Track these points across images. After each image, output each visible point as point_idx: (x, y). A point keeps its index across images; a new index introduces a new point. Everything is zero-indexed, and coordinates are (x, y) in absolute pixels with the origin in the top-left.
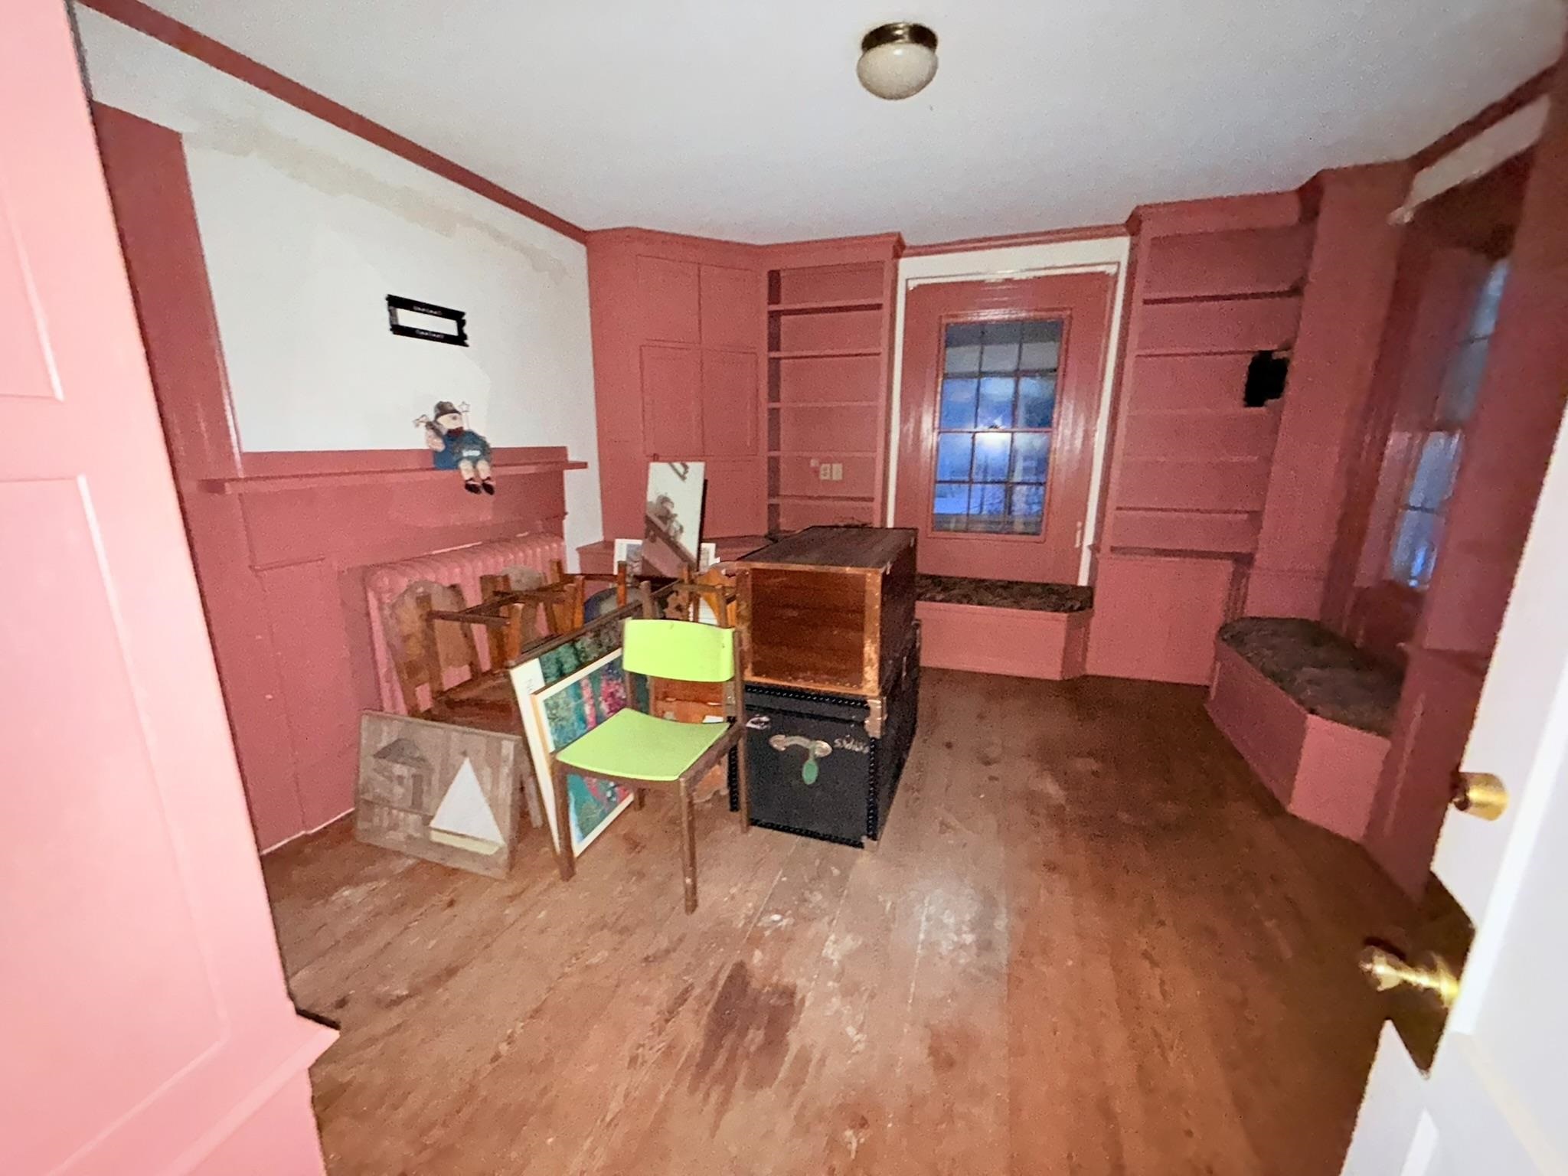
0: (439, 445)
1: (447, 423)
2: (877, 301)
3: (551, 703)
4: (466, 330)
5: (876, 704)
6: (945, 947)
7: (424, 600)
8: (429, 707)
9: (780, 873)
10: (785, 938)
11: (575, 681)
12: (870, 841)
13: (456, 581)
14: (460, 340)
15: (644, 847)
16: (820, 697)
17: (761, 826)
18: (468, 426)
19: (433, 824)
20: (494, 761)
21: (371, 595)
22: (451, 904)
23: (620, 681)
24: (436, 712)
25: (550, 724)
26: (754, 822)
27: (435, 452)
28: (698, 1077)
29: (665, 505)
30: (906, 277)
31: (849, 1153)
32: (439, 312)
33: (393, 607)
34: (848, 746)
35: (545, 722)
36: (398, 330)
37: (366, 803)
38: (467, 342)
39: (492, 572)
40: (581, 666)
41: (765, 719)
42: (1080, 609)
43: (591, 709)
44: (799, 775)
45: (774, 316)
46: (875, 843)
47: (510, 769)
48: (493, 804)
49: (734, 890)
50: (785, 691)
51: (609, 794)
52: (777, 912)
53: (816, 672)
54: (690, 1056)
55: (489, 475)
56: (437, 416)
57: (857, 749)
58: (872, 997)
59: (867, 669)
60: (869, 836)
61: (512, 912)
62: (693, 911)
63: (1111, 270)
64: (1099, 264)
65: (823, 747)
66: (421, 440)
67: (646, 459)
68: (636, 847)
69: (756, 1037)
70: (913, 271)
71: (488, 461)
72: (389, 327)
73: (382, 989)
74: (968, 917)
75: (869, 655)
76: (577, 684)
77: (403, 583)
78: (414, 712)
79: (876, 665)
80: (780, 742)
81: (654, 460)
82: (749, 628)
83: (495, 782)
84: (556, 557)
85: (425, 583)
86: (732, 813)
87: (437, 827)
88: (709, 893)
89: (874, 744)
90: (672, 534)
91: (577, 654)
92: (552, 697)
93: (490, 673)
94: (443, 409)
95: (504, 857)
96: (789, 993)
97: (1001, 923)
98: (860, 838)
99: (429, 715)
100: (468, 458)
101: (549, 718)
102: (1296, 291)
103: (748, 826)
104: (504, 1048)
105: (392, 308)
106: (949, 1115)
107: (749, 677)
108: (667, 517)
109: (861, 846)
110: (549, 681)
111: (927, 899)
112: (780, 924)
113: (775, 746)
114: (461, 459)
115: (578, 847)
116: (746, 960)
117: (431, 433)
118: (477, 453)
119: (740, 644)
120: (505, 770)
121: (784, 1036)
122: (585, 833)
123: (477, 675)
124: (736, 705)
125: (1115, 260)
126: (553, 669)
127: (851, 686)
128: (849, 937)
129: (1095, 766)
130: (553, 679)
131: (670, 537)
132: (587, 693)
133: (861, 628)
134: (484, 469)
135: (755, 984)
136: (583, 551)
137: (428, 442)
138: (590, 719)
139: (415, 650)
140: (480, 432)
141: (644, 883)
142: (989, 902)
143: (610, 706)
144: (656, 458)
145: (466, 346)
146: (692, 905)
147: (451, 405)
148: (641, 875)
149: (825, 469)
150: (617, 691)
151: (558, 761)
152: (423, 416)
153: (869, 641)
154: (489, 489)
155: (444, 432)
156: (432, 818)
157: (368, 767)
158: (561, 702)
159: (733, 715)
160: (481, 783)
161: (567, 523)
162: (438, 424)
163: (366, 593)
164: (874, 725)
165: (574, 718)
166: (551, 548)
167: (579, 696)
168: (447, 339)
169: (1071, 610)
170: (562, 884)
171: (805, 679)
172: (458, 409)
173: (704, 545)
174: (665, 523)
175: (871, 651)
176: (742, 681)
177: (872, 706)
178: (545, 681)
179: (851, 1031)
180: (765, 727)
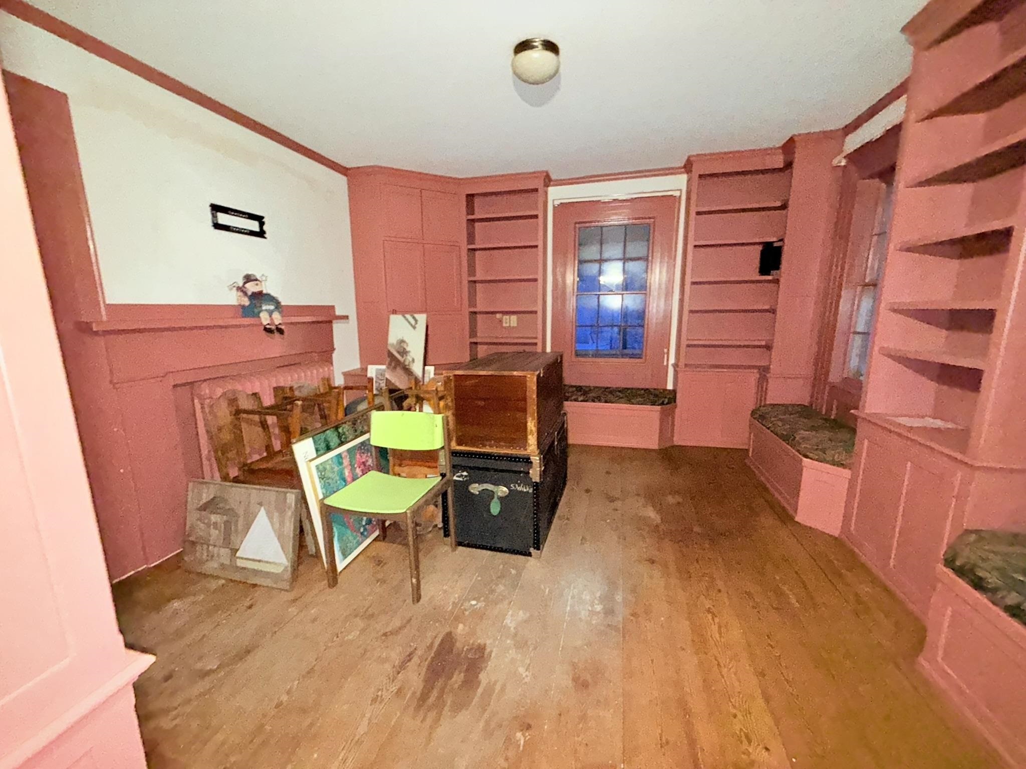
0: (246, 302)
1: (251, 288)
2: (535, 213)
3: (321, 467)
4: (265, 228)
5: (536, 459)
6: (584, 614)
7: (233, 401)
8: (236, 474)
9: (477, 574)
10: (480, 615)
11: (338, 453)
12: (536, 551)
13: (257, 390)
14: (261, 234)
15: (385, 563)
16: (500, 457)
17: (464, 546)
18: (266, 290)
19: (238, 554)
20: (281, 509)
21: (196, 401)
22: (250, 607)
23: (369, 454)
24: (242, 478)
25: (320, 482)
26: (460, 544)
27: (243, 307)
28: (419, 707)
29: (402, 344)
30: (552, 199)
31: (519, 746)
32: (247, 216)
33: (211, 407)
34: (519, 489)
35: (317, 480)
36: (217, 226)
37: (191, 544)
38: (266, 236)
39: (282, 384)
40: (342, 443)
41: (465, 473)
42: (667, 404)
43: (349, 473)
44: (489, 511)
45: (472, 222)
46: (539, 551)
47: (292, 513)
48: (280, 537)
49: (445, 588)
50: (477, 454)
51: (362, 530)
52: (474, 599)
53: (498, 441)
54: (414, 693)
55: (280, 322)
56: (245, 283)
57: (525, 490)
58: (535, 648)
59: (530, 437)
60: (535, 548)
61: (293, 610)
62: (418, 601)
63: (677, 194)
64: (669, 191)
65: (503, 490)
66: (233, 298)
67: (388, 313)
68: (380, 564)
69: (458, 678)
70: (556, 195)
71: (280, 313)
72: (211, 224)
73: (199, 666)
74: (598, 595)
75: (531, 427)
76: (339, 456)
77: (219, 392)
78: (225, 478)
79: (536, 434)
80: (475, 488)
81: (393, 313)
82: (453, 414)
83: (282, 523)
84: (327, 376)
85: (234, 392)
86: (445, 539)
87: (241, 556)
88: (428, 590)
89: (536, 486)
90: (407, 363)
91: (339, 436)
92: (321, 464)
93: (280, 451)
94: (248, 279)
95: (288, 575)
96: (481, 649)
97: (619, 598)
98: (529, 550)
99: (236, 480)
100: (266, 310)
101: (320, 478)
102: (784, 207)
103: (456, 545)
104: (284, 698)
105: (214, 212)
106: (583, 718)
107: (454, 446)
108: (404, 353)
109: (530, 555)
110: (319, 453)
111: (572, 585)
112: (475, 607)
113: (472, 491)
114: (262, 311)
115: (340, 566)
116: (453, 630)
117: (240, 294)
118: (272, 307)
119: (448, 425)
120: (289, 513)
121: (477, 677)
122: (345, 556)
123: (271, 454)
124: (446, 465)
125: (679, 188)
126: (323, 445)
127: (520, 449)
128: (521, 612)
129: (679, 499)
130: (322, 452)
131: (406, 365)
132: (346, 462)
133: (524, 410)
134: (277, 318)
135: (458, 645)
136: (346, 375)
137: (238, 300)
138: (349, 479)
139: (226, 436)
140: (273, 294)
141: (384, 586)
142: (612, 584)
143: (362, 470)
144: (395, 312)
145: (265, 238)
146: (417, 598)
147: (254, 276)
148: (383, 581)
149: (506, 319)
150: (367, 461)
151: (325, 504)
152: (235, 283)
153: (530, 419)
154: (281, 331)
155: (249, 293)
156: (237, 550)
157: (192, 517)
158: (328, 467)
159: (444, 472)
160: (272, 524)
161: (335, 356)
162: (245, 288)
163: (193, 401)
164: (535, 474)
165: (338, 478)
166: (324, 371)
167: (341, 464)
168: (252, 233)
169: (662, 404)
170: (328, 590)
171: (491, 446)
172: (259, 278)
173: (427, 368)
174: (403, 357)
175: (532, 425)
176: (450, 449)
177: (533, 461)
178: (317, 453)
179: (521, 670)
180: (465, 479)
